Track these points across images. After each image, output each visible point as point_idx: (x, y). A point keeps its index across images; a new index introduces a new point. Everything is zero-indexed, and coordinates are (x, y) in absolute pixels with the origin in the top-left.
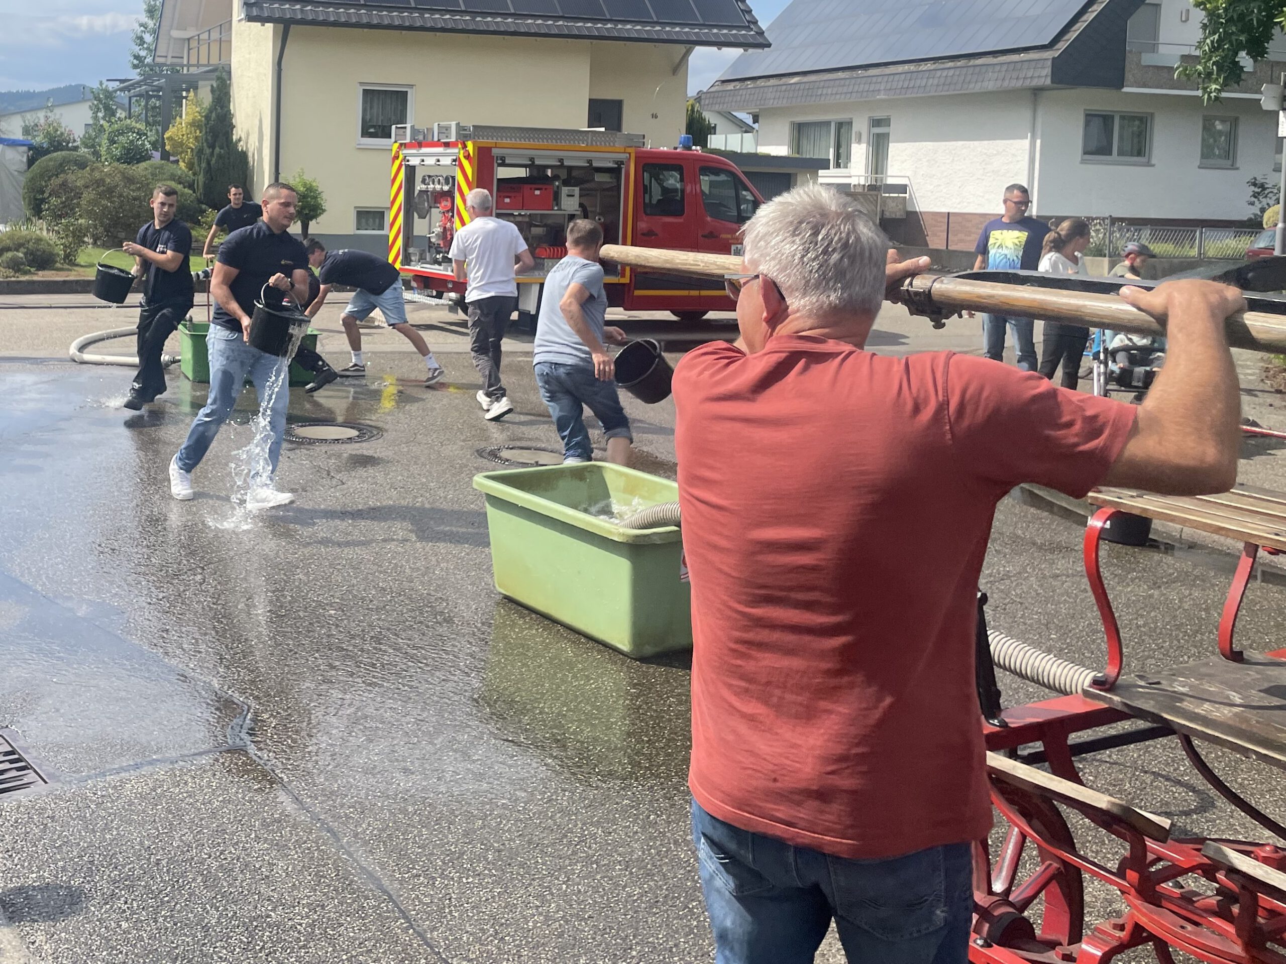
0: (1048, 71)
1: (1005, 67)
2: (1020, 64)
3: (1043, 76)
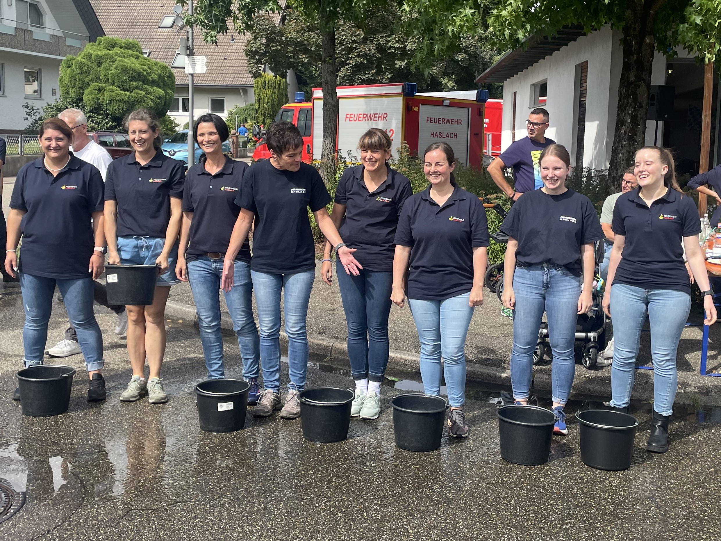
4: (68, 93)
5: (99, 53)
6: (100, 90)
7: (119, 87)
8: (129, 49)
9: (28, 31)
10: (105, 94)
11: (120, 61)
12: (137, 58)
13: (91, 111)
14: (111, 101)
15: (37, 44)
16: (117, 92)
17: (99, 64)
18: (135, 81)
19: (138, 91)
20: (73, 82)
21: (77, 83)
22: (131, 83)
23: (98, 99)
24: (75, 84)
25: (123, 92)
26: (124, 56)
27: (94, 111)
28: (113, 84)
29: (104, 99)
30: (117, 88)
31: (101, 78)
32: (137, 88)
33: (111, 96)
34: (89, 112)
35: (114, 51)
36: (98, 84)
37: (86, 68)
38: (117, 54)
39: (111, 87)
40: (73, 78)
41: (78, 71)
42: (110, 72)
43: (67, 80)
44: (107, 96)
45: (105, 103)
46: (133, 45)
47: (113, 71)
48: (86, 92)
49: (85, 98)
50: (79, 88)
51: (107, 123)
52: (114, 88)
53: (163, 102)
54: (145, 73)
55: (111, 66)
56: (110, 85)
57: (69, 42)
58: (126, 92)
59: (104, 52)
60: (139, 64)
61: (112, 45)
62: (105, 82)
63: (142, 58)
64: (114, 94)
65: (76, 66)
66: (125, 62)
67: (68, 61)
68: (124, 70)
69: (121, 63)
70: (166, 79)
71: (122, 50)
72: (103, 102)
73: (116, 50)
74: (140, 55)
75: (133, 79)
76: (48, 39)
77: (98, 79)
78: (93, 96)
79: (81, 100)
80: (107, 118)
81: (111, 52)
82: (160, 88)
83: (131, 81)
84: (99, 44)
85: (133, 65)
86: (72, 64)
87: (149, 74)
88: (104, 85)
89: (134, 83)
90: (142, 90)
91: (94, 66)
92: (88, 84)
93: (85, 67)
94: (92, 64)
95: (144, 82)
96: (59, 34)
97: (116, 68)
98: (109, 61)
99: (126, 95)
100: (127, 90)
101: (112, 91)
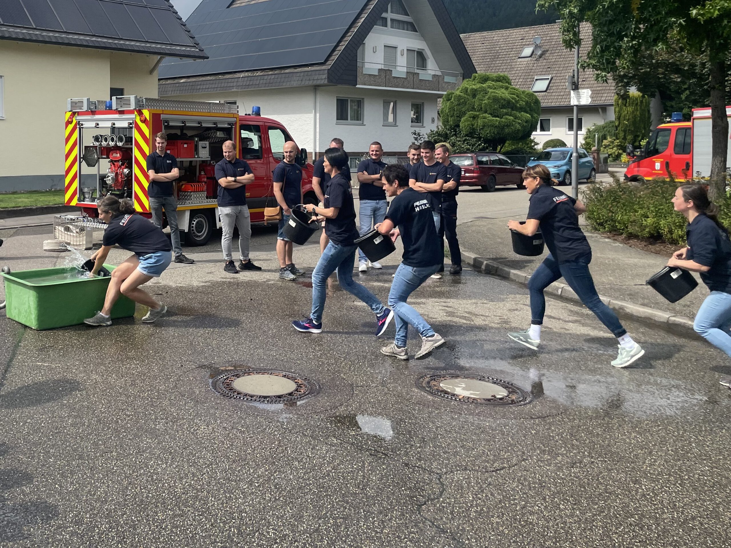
0: (325, 76)
1: (302, 74)
2: (310, 72)
3: (323, 79)
4: (448, 122)
5: (474, 87)
6: (474, 117)
7: (491, 114)
8: (499, 81)
9: (416, 73)
10: (479, 121)
11: (492, 92)
12: (507, 88)
13: (467, 135)
14: (484, 126)
15: (423, 83)
16: (489, 118)
17: (474, 96)
18: (505, 108)
19: (507, 117)
20: (452, 112)
21: (455, 113)
22: (502, 110)
23: (473, 125)
24: (453, 114)
25: (494, 118)
26: (495, 88)
27: (469, 135)
28: (486, 112)
29: (477, 125)
30: (489, 115)
31: (475, 107)
32: (507, 114)
33: (483, 122)
34: (465, 136)
35: (487, 84)
36: (472, 112)
38: (489, 87)
39: (484, 115)
40: (452, 109)
41: (456, 103)
42: (484, 102)
43: (447, 111)
45: (478, 129)
46: (503, 77)
47: (486, 101)
48: (462, 119)
49: (461, 125)
50: (457, 116)
51: (479, 145)
52: (486, 115)
53: (529, 125)
54: (514, 101)
55: (484, 97)
56: (483, 113)
57: (447, 79)
58: (497, 118)
59: (479, 85)
60: (508, 93)
61: (485, 79)
62: (479, 111)
63: (511, 88)
64: (486, 120)
65: (454, 99)
66: (497, 93)
67: (448, 95)
68: (496, 100)
69: (493, 94)
70: (532, 104)
71: (493, 83)
72: (477, 127)
73: (489, 83)
74: (509, 86)
75: (503, 107)
76: (431, 79)
77: (473, 109)
78: (469, 123)
79: (458, 126)
80: (480, 140)
81: (484, 85)
82: (527, 113)
83: (502, 108)
84: (474, 79)
85: (503, 95)
86: (452, 97)
87: (517, 102)
88: (478, 113)
89: (504, 110)
90: (510, 115)
91: (470, 98)
92: (464, 113)
93: (462, 99)
94: (468, 97)
95: (513, 109)
96: (439, 73)
97: (489, 99)
98: (482, 93)
99: (497, 120)
100: (498, 117)
101: (485, 118)
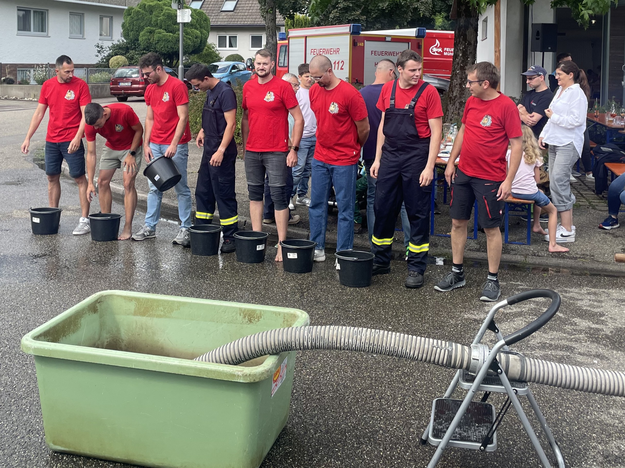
4: (128, 36)
5: (151, 4)
6: (151, 32)
7: (165, 30)
10: (155, 36)
11: (166, 10)
14: (159, 41)
16: (164, 33)
17: (151, 13)
20: (131, 27)
21: (135, 27)
22: (175, 26)
23: (149, 40)
24: (133, 28)
25: (168, 34)
27: (146, 49)
28: (161, 27)
29: (154, 39)
30: (164, 31)
31: (152, 23)
33: (158, 37)
35: (163, 2)
36: (149, 28)
37: (141, 16)
38: (164, 4)
40: (131, 23)
41: (136, 18)
42: (159, 18)
43: (127, 25)
44: (156, 36)
45: (154, 43)
47: (161, 18)
48: (141, 34)
49: (140, 39)
50: (136, 31)
52: (162, 30)
53: (199, 41)
55: (160, 13)
56: (159, 29)
58: (171, 34)
59: (155, 3)
62: (155, 26)
64: (161, 35)
65: (134, 14)
66: (171, 10)
67: (129, 10)
68: (170, 16)
69: (167, 11)
70: (202, 22)
72: (153, 41)
77: (150, 24)
78: (146, 37)
79: (137, 40)
81: (160, 2)
82: (197, 29)
86: (132, 12)
88: (154, 29)
91: (148, 14)
92: (143, 28)
93: (140, 14)
94: (146, 13)
97: (164, 15)
98: (158, 10)
99: (170, 36)
100: (171, 32)
101: (160, 33)
